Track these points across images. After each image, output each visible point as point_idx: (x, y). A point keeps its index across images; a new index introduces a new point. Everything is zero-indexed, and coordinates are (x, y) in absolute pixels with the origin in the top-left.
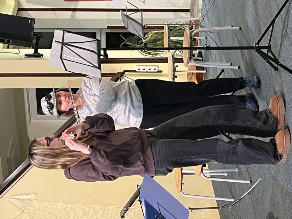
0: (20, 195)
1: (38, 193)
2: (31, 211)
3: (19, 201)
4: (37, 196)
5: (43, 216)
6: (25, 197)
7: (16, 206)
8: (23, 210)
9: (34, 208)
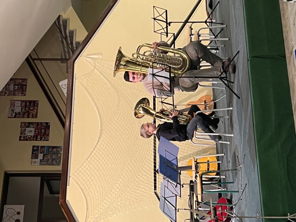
0: (92, 55)
1: (102, 54)
2: (99, 67)
3: (92, 59)
6: (96, 57)
7: (90, 63)
8: (95, 67)
9: (101, 65)
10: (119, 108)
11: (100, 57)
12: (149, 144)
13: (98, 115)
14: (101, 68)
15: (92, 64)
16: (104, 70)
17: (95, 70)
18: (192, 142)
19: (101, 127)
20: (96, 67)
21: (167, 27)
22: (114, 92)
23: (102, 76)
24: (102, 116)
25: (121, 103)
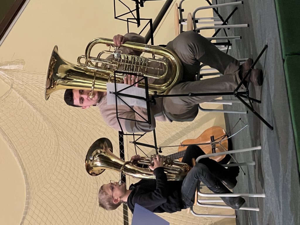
1: (25, 61)
2: (20, 86)
3: (7, 72)
4: (24, 65)
5: (34, 92)
6: (13, 67)
7: (4, 80)
8: (12, 85)
9: (23, 82)
10: (58, 157)
11: (21, 67)
12: (116, 220)
13: (22, 171)
14: (23, 87)
15: (6, 81)
16: (28, 91)
17: (13, 90)
18: (192, 212)
19: (28, 193)
20: (15, 86)
21: (137, 9)
22: (47, 128)
23: (25, 101)
24: (28, 174)
25: (61, 148)
